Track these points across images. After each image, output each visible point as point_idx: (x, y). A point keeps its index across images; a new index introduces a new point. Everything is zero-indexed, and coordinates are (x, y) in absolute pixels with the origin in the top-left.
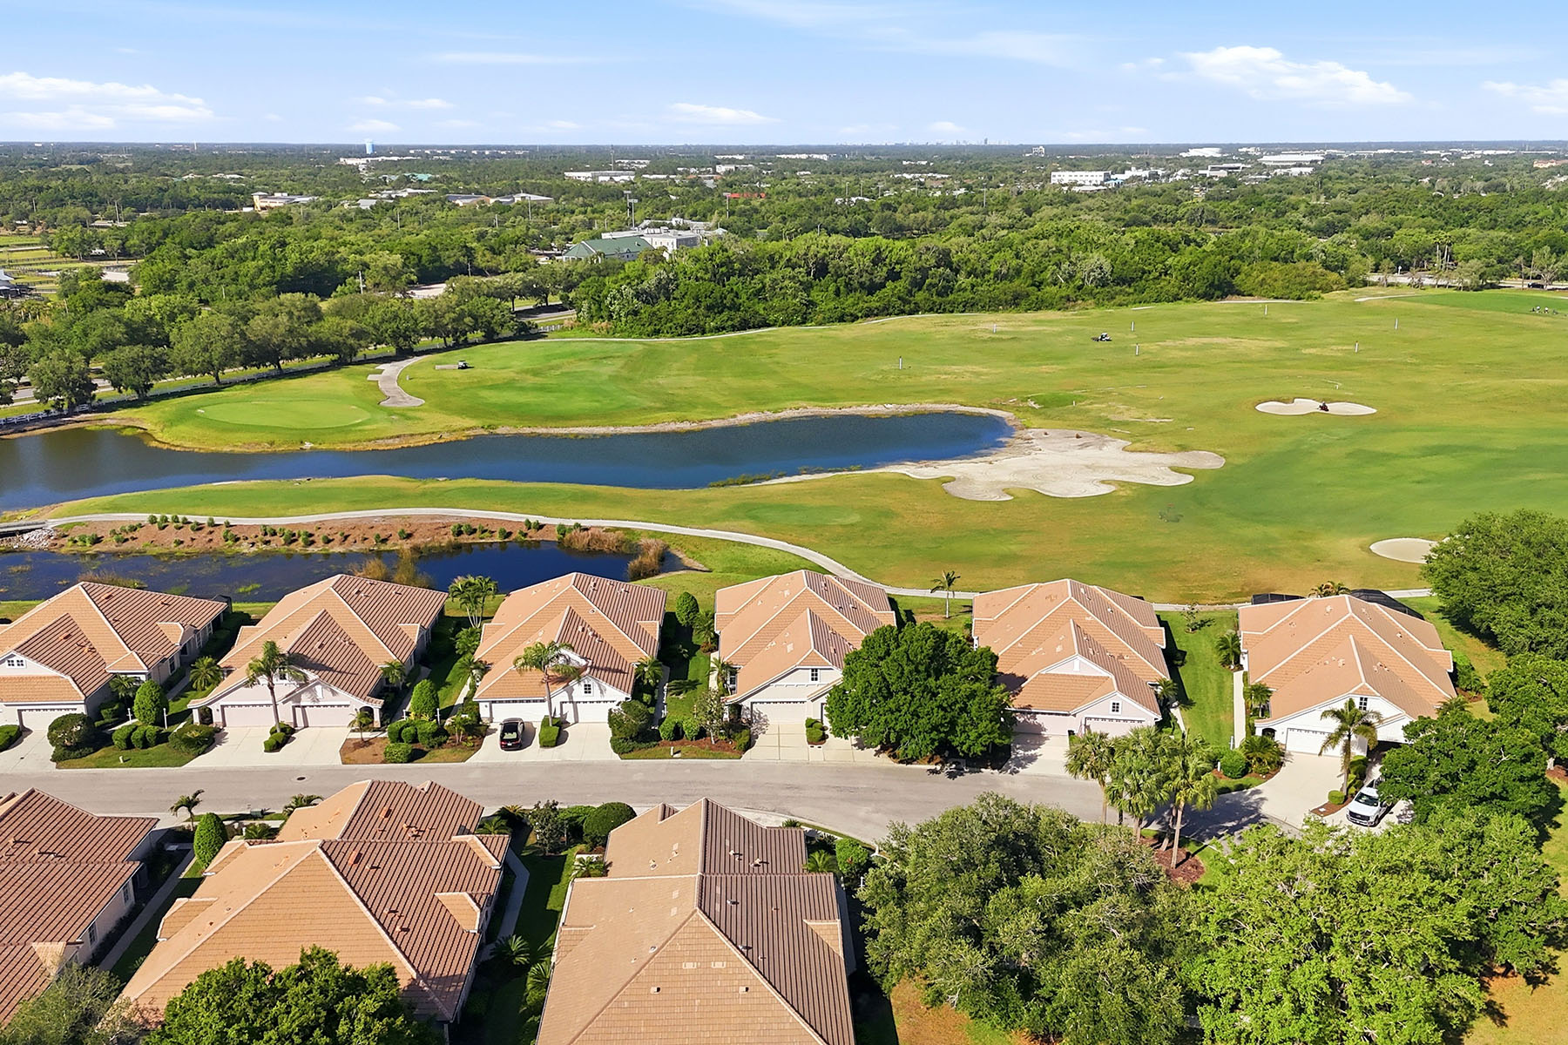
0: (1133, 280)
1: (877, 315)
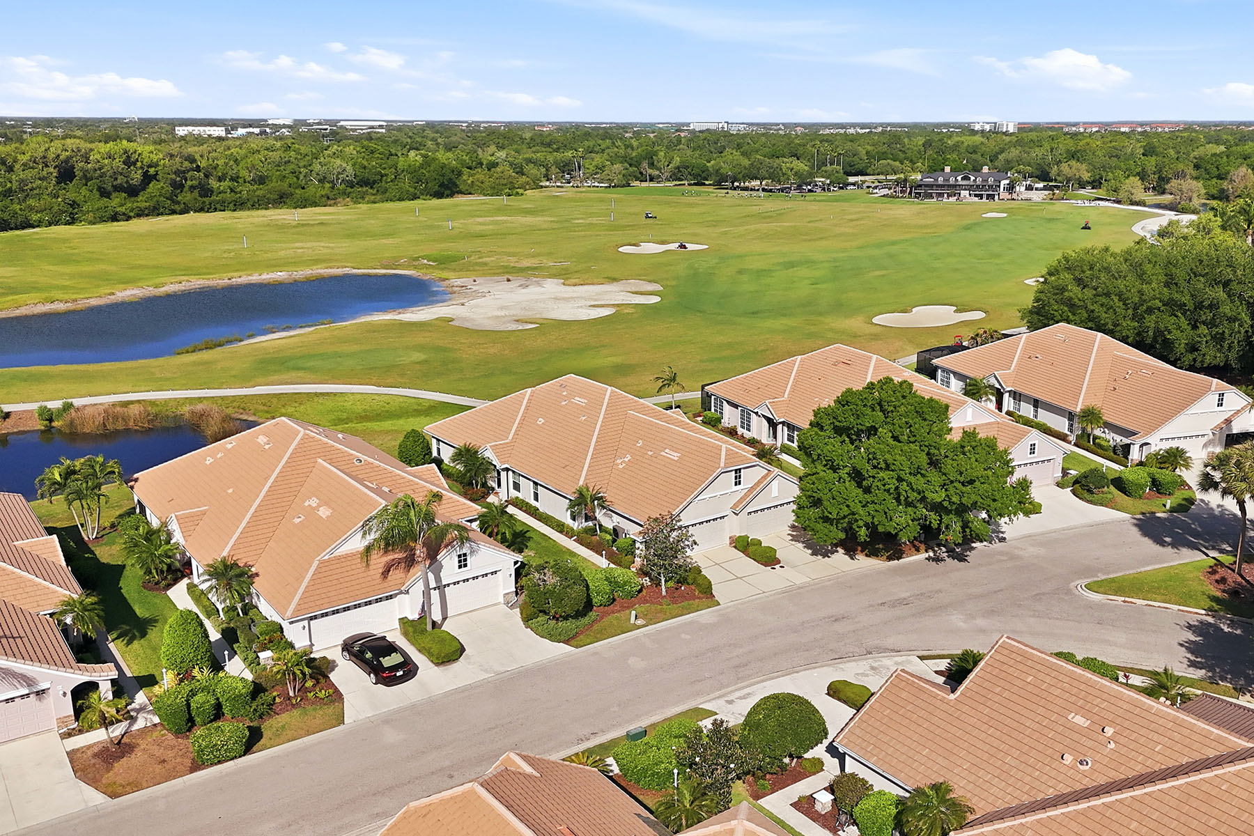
0: (375, 182)
1: (147, 215)
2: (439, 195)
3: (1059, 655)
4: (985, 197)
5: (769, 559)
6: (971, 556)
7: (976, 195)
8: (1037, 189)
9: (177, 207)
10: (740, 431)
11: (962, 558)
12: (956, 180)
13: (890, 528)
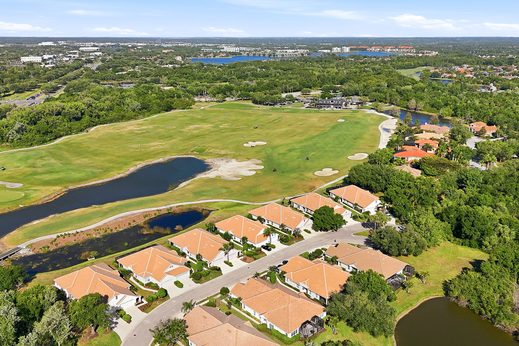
0: (147, 108)
2: (167, 111)
3: (348, 243)
4: (338, 108)
5: (309, 232)
6: (338, 230)
7: (335, 107)
8: (354, 104)
9: (94, 124)
10: (298, 209)
11: (336, 231)
12: (329, 102)
13: (327, 228)
